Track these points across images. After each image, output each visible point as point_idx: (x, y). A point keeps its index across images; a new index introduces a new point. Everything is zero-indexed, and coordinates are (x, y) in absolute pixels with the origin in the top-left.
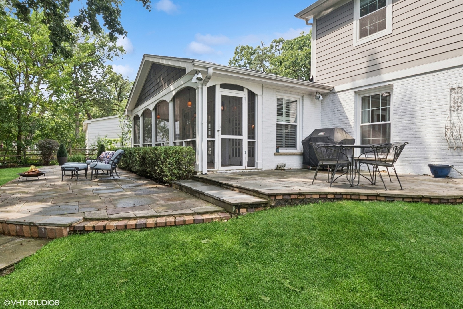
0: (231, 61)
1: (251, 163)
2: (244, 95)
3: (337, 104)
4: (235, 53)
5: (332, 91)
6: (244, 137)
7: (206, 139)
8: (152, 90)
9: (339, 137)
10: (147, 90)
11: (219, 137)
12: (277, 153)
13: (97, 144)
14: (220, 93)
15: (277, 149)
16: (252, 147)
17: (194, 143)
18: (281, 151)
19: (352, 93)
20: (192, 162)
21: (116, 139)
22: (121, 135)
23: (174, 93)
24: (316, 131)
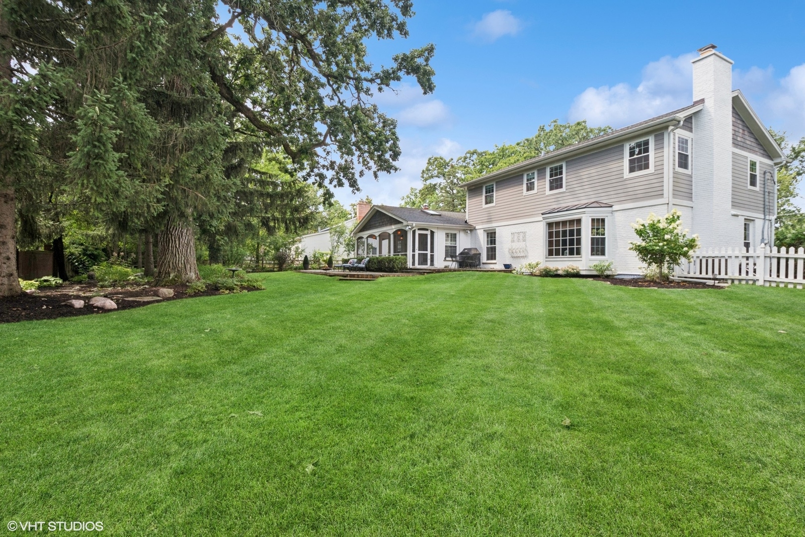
0: (423, 171)
1: (432, 264)
2: (428, 233)
3: (476, 235)
4: (428, 164)
5: (475, 229)
6: (429, 252)
7: (411, 253)
8: (378, 224)
9: (473, 252)
10: (372, 223)
11: (417, 252)
12: (445, 260)
13: (313, 256)
14: (417, 232)
15: (445, 258)
16: (432, 256)
17: (406, 255)
18: (447, 259)
19: (482, 230)
20: (406, 262)
21: (327, 252)
22: (331, 249)
23: (394, 230)
24: (465, 249)
